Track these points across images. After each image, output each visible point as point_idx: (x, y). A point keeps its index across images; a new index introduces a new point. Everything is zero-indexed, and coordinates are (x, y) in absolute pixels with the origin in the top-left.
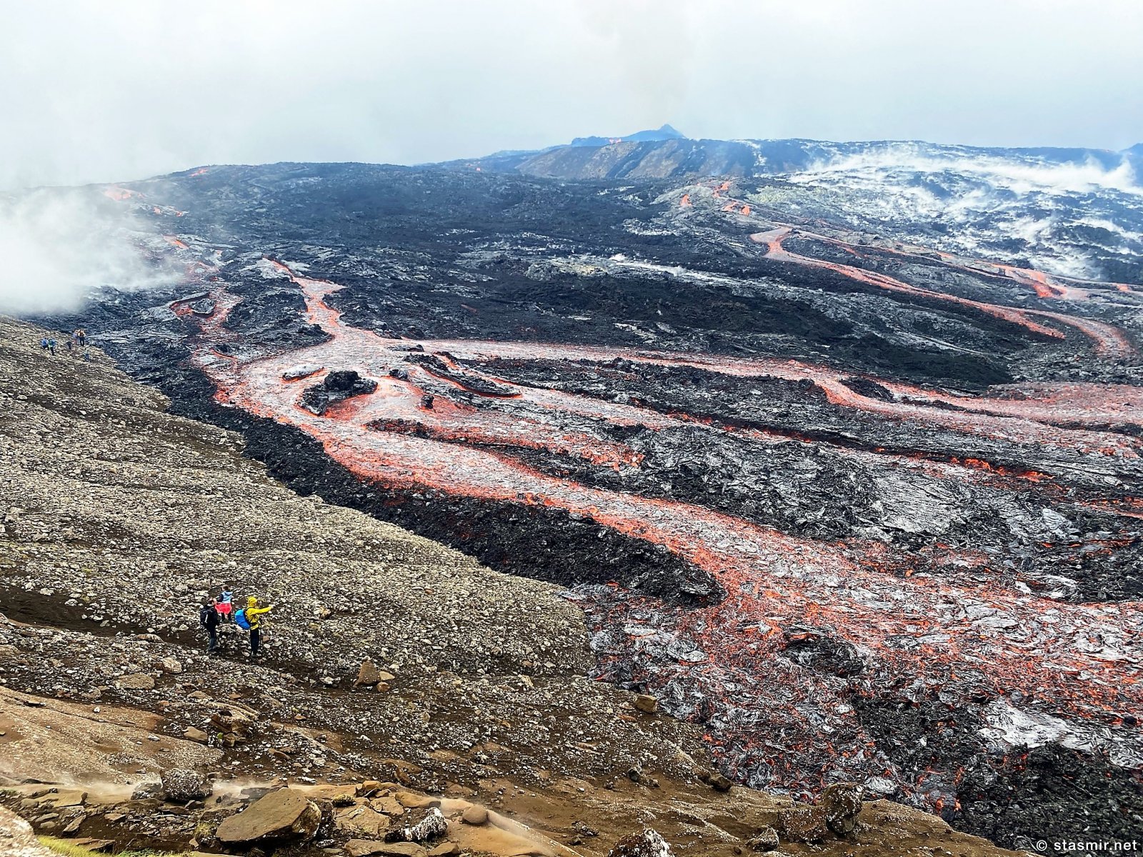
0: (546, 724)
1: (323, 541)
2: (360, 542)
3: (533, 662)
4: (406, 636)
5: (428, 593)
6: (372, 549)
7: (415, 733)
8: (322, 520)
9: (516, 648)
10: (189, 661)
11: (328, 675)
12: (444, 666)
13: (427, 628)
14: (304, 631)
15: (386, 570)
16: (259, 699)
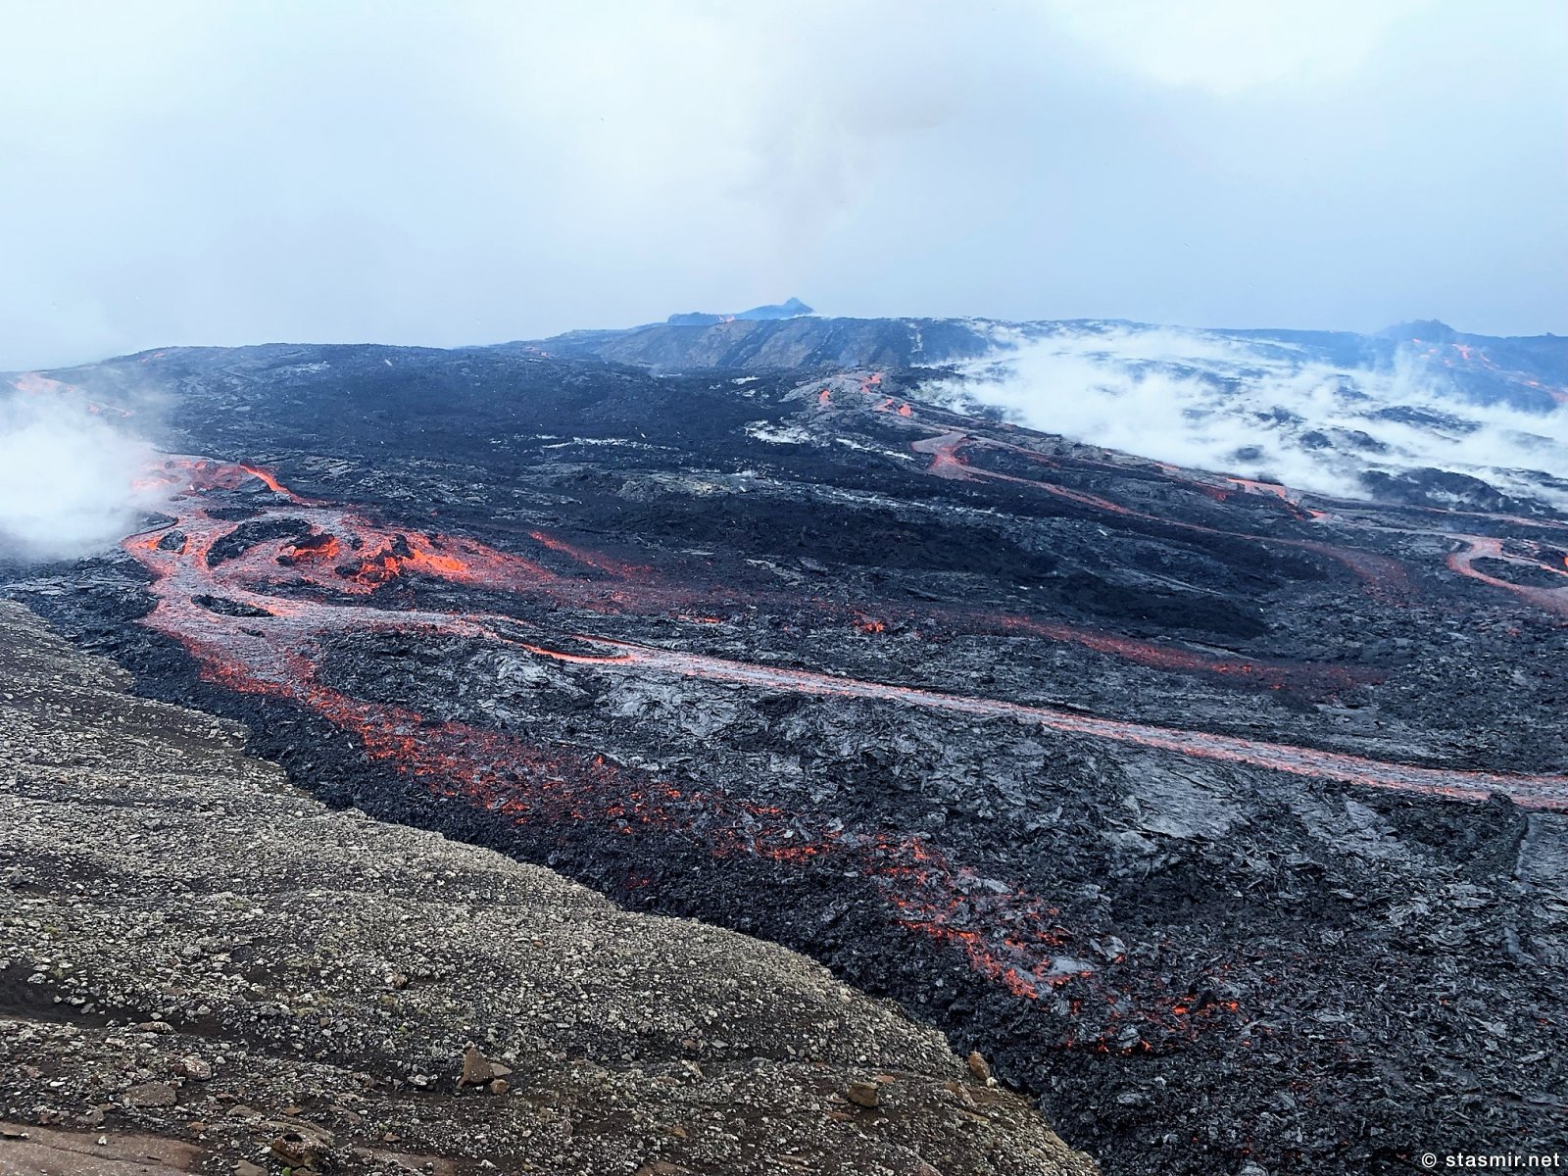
0: (734, 1130)
1: (378, 875)
2: (428, 875)
3: (696, 1042)
4: (518, 1011)
5: (538, 947)
6: (448, 885)
7: (557, 1153)
8: (370, 845)
9: (671, 1022)
10: (220, 1060)
11: (420, 1072)
12: (576, 1051)
13: (545, 998)
14: (376, 1007)
15: (472, 913)
16: (330, 1113)
